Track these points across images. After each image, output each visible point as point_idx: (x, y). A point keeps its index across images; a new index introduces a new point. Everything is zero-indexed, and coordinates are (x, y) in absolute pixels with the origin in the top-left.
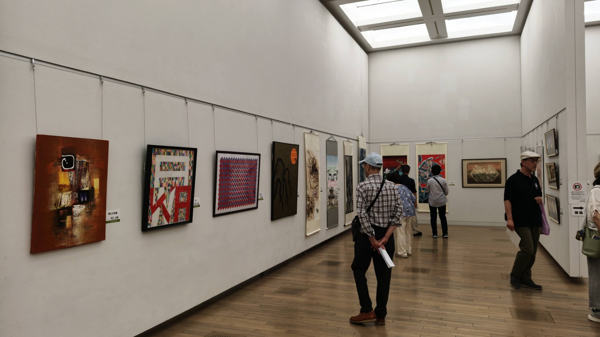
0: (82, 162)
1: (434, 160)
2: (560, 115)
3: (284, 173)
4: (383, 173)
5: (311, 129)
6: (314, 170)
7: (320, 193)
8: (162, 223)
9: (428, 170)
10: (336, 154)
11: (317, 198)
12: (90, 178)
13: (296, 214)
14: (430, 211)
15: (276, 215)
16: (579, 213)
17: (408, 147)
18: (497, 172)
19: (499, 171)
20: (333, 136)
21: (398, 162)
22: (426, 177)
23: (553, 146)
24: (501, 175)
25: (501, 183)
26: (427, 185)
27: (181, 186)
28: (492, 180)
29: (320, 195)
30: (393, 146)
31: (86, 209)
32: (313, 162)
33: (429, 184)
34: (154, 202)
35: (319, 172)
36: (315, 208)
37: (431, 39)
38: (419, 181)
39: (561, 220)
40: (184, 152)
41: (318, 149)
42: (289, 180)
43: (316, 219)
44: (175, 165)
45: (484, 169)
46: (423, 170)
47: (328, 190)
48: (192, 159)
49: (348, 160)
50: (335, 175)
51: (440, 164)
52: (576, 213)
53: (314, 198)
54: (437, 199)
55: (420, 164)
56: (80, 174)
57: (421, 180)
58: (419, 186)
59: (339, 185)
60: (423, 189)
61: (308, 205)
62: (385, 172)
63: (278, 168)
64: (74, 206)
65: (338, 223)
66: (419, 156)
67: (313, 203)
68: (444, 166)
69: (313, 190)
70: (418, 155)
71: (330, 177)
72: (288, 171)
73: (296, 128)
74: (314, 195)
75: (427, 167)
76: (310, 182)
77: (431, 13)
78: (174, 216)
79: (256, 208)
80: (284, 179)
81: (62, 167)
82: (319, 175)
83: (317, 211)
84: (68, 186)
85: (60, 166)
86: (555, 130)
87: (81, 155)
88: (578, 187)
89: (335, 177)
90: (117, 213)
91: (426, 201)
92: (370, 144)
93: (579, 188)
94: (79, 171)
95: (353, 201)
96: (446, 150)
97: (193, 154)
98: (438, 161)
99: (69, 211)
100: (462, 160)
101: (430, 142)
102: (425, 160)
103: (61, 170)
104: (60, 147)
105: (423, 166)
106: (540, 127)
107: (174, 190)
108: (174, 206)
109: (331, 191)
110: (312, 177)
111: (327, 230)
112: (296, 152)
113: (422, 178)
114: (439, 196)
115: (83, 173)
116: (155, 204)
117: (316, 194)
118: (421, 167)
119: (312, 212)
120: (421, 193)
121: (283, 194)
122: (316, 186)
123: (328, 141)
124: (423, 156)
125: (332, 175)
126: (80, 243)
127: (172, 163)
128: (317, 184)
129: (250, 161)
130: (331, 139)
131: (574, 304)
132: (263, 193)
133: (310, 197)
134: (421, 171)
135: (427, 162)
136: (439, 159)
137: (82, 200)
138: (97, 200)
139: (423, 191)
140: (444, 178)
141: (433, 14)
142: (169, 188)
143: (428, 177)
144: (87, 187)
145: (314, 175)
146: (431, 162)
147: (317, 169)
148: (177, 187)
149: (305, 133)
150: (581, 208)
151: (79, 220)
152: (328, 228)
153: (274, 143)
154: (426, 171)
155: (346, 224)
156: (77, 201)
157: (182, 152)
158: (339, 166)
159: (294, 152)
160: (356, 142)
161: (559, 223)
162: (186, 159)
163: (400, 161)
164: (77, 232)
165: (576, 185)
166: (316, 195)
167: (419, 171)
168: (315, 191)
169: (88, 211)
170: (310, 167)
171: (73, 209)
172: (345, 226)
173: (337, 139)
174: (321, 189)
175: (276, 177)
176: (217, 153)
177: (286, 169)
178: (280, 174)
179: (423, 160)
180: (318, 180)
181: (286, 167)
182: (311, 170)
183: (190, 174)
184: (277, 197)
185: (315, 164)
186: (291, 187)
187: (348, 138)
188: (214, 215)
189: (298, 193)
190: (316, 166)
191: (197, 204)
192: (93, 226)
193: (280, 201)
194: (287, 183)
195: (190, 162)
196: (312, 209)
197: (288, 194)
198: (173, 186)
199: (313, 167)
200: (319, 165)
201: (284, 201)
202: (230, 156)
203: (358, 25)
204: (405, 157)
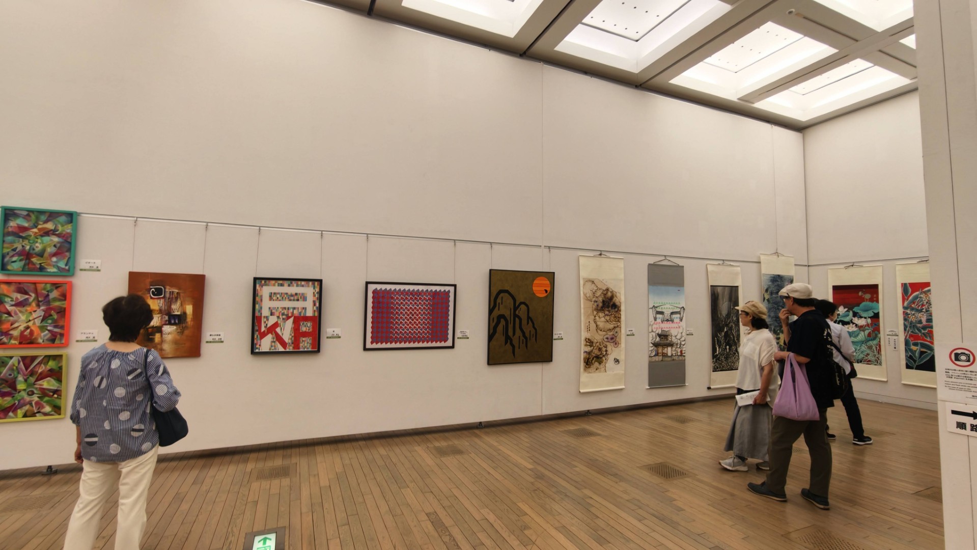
0: (173, 292)
3: (516, 308)
5: (601, 251)
6: (608, 306)
7: (625, 336)
8: (275, 349)
9: (924, 310)
10: (679, 284)
11: (615, 343)
12: (182, 305)
13: (550, 361)
15: (496, 360)
16: (968, 427)
17: (880, 270)
20: (670, 259)
21: (862, 296)
22: (920, 322)
27: (302, 315)
29: (627, 340)
30: (851, 270)
31: (177, 329)
32: (605, 294)
34: (263, 329)
35: (623, 308)
36: (611, 358)
38: (905, 330)
40: (303, 283)
41: (622, 276)
42: (529, 318)
43: (611, 372)
44: (292, 295)
46: (912, 309)
47: (652, 334)
48: (317, 290)
49: (723, 293)
50: (674, 313)
52: (961, 426)
53: (607, 344)
55: (907, 299)
56: (170, 301)
57: (910, 327)
58: (905, 338)
59: (690, 329)
60: (915, 345)
61: (589, 353)
63: (499, 302)
64: (164, 326)
65: (684, 382)
66: (904, 286)
67: (604, 350)
69: (601, 333)
70: (902, 284)
71: (659, 316)
72: (527, 305)
73: (555, 250)
74: (606, 340)
75: (923, 305)
76: (595, 322)
77: (850, 40)
78: (292, 343)
79: (451, 347)
80: (515, 316)
81: (150, 296)
82: (623, 313)
83: (615, 361)
84: (157, 311)
85: (149, 295)
87: (172, 286)
88: (963, 358)
89: (676, 316)
90: (220, 335)
92: (810, 267)
93: (969, 361)
94: (169, 299)
97: (318, 285)
99: (159, 329)
101: (926, 259)
102: (917, 293)
103: (149, 298)
104: (148, 281)
105: (913, 302)
107: (291, 320)
108: (293, 335)
109: (664, 336)
110: (601, 315)
111: (648, 389)
112: (546, 282)
113: (911, 324)
115: (174, 300)
116: (264, 331)
117: (612, 339)
118: (908, 304)
119: (601, 363)
120: (911, 350)
121: (514, 334)
122: (615, 327)
123: (653, 266)
124: (912, 285)
125: (667, 313)
126: (170, 356)
127: (287, 294)
128: (616, 325)
129: (435, 293)
130: (664, 263)
132: (466, 331)
133: (596, 341)
134: (908, 311)
135: (922, 296)
137: (173, 322)
138: (189, 323)
139: (914, 348)
142: (284, 317)
143: (923, 323)
144: (178, 311)
145: (607, 313)
147: (618, 304)
148: (295, 318)
149: (581, 257)
151: (168, 338)
152: (649, 387)
153: (490, 270)
154: (921, 311)
155: (712, 387)
156: (167, 322)
157: (301, 283)
158: (690, 301)
159: (541, 281)
160: (752, 265)
162: (309, 291)
163: (865, 294)
164: (167, 347)
165: (959, 351)
166: (614, 340)
167: (904, 312)
168: (610, 333)
169: (179, 331)
170: (593, 302)
171: (163, 329)
172: (709, 388)
173: (680, 262)
174: (631, 332)
175: (496, 313)
176: (367, 283)
177: (521, 303)
178: (505, 309)
179: (912, 293)
180: (618, 319)
181: (522, 301)
182: (598, 305)
183: (315, 305)
184: (500, 336)
185: (612, 298)
186: (535, 326)
187: (723, 260)
188: (365, 349)
189: (560, 336)
190: (614, 300)
191: (335, 335)
192: (185, 344)
193: (506, 343)
194: (524, 322)
195: (314, 293)
196: (601, 358)
197: (527, 335)
198: (290, 315)
199: (603, 301)
200: (623, 299)
201: (515, 342)
202: (393, 287)
203: (739, 96)
204: (876, 287)
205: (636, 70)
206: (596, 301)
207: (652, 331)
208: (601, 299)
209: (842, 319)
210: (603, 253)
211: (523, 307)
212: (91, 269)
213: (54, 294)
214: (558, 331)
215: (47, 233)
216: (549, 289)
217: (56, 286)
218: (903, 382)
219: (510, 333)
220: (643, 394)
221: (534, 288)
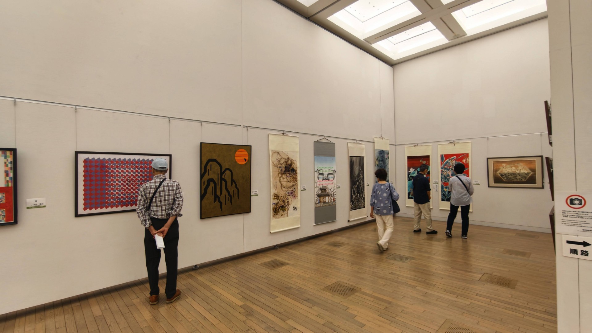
1: (457, 160)
3: (222, 173)
4: (408, 172)
5: (284, 131)
6: (289, 170)
7: (300, 191)
9: (451, 169)
10: (332, 155)
11: (295, 196)
13: (250, 212)
16: (579, 253)
17: (431, 147)
18: (530, 171)
19: (534, 170)
20: (327, 138)
21: (422, 162)
22: (449, 176)
24: (535, 174)
25: (535, 183)
26: (450, 183)
28: (523, 180)
30: (417, 147)
32: (287, 162)
33: (451, 182)
35: (298, 171)
36: (291, 207)
37: (449, 40)
38: (442, 180)
41: (298, 149)
42: (233, 181)
43: (291, 217)
45: (513, 168)
46: (445, 169)
48: (10, 159)
49: (356, 161)
50: (329, 174)
51: (463, 163)
52: (574, 252)
53: (289, 197)
54: (460, 198)
55: (443, 163)
57: (444, 178)
58: (442, 185)
59: (339, 184)
60: (446, 188)
61: (276, 204)
62: (409, 172)
63: (208, 168)
65: (335, 219)
66: (442, 156)
67: (287, 201)
68: (467, 165)
69: (284, 189)
70: (441, 155)
71: (321, 176)
72: (230, 171)
73: (251, 129)
74: (288, 194)
75: (450, 166)
76: (280, 182)
80: (222, 179)
82: (298, 175)
83: (295, 208)
88: (577, 202)
89: (331, 176)
91: (448, 200)
92: (396, 146)
93: (581, 204)
95: (364, 198)
96: (470, 149)
97: (11, 154)
98: (461, 160)
100: (488, 159)
101: (452, 141)
102: (447, 160)
109: (323, 189)
110: (283, 176)
111: (315, 225)
112: (246, 153)
113: (444, 177)
114: (462, 194)
117: (292, 193)
118: (444, 166)
119: (285, 210)
120: (444, 191)
121: (221, 193)
122: (293, 185)
123: (317, 142)
124: (445, 155)
125: (325, 174)
128: (294, 184)
130: (324, 141)
133: (280, 195)
134: (443, 170)
135: (450, 161)
136: (462, 158)
139: (445, 190)
140: (468, 176)
141: (432, 9)
143: (450, 176)
145: (288, 175)
146: (454, 162)
147: (295, 168)
149: (270, 135)
150: (585, 244)
152: (315, 224)
153: (201, 143)
154: (449, 170)
155: (350, 220)
158: (338, 166)
159: (241, 152)
163: (423, 161)
165: (573, 197)
166: (293, 194)
167: (441, 170)
168: (291, 190)
172: (349, 221)
173: (333, 140)
174: (304, 188)
175: (206, 177)
176: (77, 153)
177: (226, 169)
178: (213, 174)
180: (295, 179)
181: (227, 167)
182: (282, 170)
183: (7, 174)
184: (210, 196)
185: (291, 164)
186: (237, 186)
187: (356, 140)
188: (77, 215)
189: (256, 193)
190: (293, 166)
191: (38, 205)
193: (215, 201)
194: (229, 184)
195: (5, 163)
196: (285, 207)
197: (232, 193)
199: (286, 167)
200: (298, 165)
201: (223, 200)
202: (107, 157)
203: (364, 38)
204: (428, 157)
205: (307, 5)
206: (280, 167)
207: (317, 187)
208: (284, 166)
209: (412, 175)
210: (285, 132)
211: (228, 172)
214: (255, 189)
216: (247, 158)
218: (440, 208)
219: (218, 193)
220: (311, 230)
221: (236, 158)
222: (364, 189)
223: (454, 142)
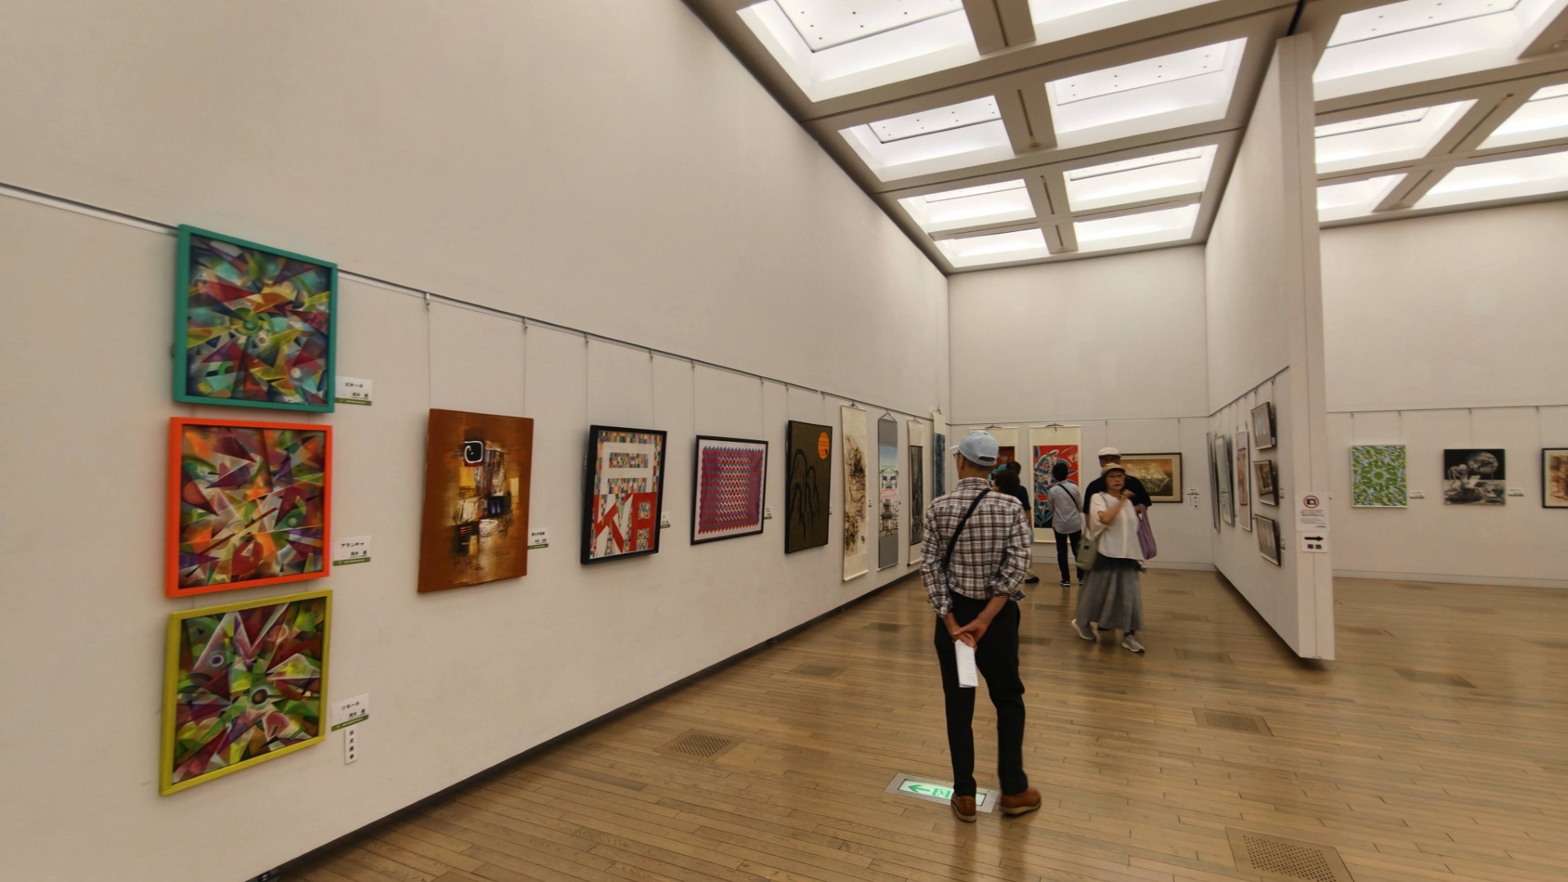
0: (495, 451)
1: (1060, 455)
2: (1278, 379)
3: (807, 473)
5: (852, 400)
6: (858, 470)
7: (867, 508)
8: (611, 552)
10: (894, 443)
11: (863, 517)
12: (506, 478)
13: (827, 543)
14: (1055, 541)
15: (792, 545)
16: (1315, 547)
17: (1016, 432)
18: (1165, 477)
19: (1170, 475)
20: (890, 413)
22: (1046, 483)
23: (1266, 430)
24: (1172, 480)
25: (1173, 493)
26: (1050, 498)
27: (642, 492)
29: (867, 512)
31: (499, 525)
32: (856, 456)
33: (1052, 495)
34: (600, 518)
35: (867, 473)
36: (860, 535)
37: (1051, 253)
39: (1282, 559)
40: (646, 437)
41: (865, 434)
42: (815, 487)
43: (860, 554)
44: (633, 459)
45: (1143, 471)
46: (1041, 471)
47: (881, 504)
48: (659, 448)
49: (915, 454)
50: (893, 478)
51: (1069, 461)
52: (1310, 546)
53: (858, 518)
54: (1069, 520)
55: (1038, 461)
56: (490, 471)
59: (900, 497)
60: (1042, 504)
61: (848, 530)
63: (796, 466)
64: (482, 520)
65: (897, 559)
66: (1035, 448)
67: (856, 526)
68: (1075, 466)
69: (855, 504)
70: (1034, 446)
71: (885, 482)
72: (814, 470)
73: (827, 397)
74: (856, 513)
76: (850, 491)
77: (1050, 212)
78: (629, 540)
79: (761, 532)
80: (807, 485)
81: (464, 460)
82: (867, 479)
83: (863, 539)
84: (473, 489)
85: (462, 458)
86: (1271, 404)
87: (493, 441)
88: (1312, 502)
89: (893, 482)
90: (543, 533)
91: (1048, 525)
92: (952, 427)
93: (1315, 504)
94: (489, 466)
96: (1080, 438)
97: (660, 440)
98: (1066, 455)
99: (474, 528)
101: (1052, 423)
102: (1045, 456)
103: (463, 464)
104: (463, 428)
105: (1041, 464)
106: (1242, 401)
107: (630, 499)
108: (631, 525)
109: (887, 506)
110: (854, 481)
111: (878, 571)
112: (827, 440)
114: (1071, 514)
115: (496, 469)
116: (601, 522)
117: (860, 511)
118: (1038, 466)
119: (854, 542)
120: (1039, 510)
121: (805, 510)
122: (862, 497)
123: (881, 421)
124: (1041, 448)
125: (889, 478)
126: (489, 579)
127: (628, 455)
128: (862, 494)
129: (751, 454)
130: (887, 418)
131: (1307, 705)
132: (771, 507)
133: (850, 515)
134: (1038, 473)
136: (1068, 454)
137: (493, 511)
138: (514, 512)
139: (1041, 507)
140: (1077, 484)
141: (1053, 213)
142: (623, 495)
143: (1050, 483)
144: (500, 491)
145: (857, 479)
146: (1055, 459)
147: (863, 467)
148: (635, 495)
149: (843, 409)
150: (1319, 539)
151: (488, 543)
152: (880, 569)
153: (790, 423)
154: (1047, 472)
155: (911, 563)
156: (486, 513)
157: (643, 437)
158: (900, 463)
159: (823, 438)
160: (928, 422)
161: (1280, 564)
162: (650, 449)
164: (485, 561)
165: (1309, 498)
166: (860, 513)
167: (1035, 473)
168: (859, 505)
169: (501, 528)
170: (850, 465)
171: (481, 526)
172: (909, 565)
173: (895, 417)
174: (870, 502)
175: (794, 481)
176: (698, 438)
177: (810, 467)
178: (798, 477)
179: (1042, 455)
180: (864, 486)
181: (811, 464)
182: (852, 469)
183: (655, 472)
184: (795, 515)
185: (860, 460)
186: (819, 498)
187: (916, 416)
188: (692, 542)
189: (832, 510)
190: (861, 463)
191: (670, 522)
192: (508, 554)
193: (800, 522)
194: (812, 492)
195: (656, 454)
196: (854, 536)
197: (813, 510)
198: (629, 492)
199: (856, 465)
200: (866, 462)
201: (806, 521)
202: (721, 445)
203: (930, 232)
204: (1014, 449)
205: (883, 179)
207: (881, 501)
208: (853, 462)
210: (855, 403)
211: (811, 472)
212: (354, 401)
213: (300, 457)
214: (831, 504)
215: (281, 308)
217: (303, 436)
219: (803, 510)
220: (875, 578)
221: (820, 447)
222: (922, 508)
223: (1055, 426)
